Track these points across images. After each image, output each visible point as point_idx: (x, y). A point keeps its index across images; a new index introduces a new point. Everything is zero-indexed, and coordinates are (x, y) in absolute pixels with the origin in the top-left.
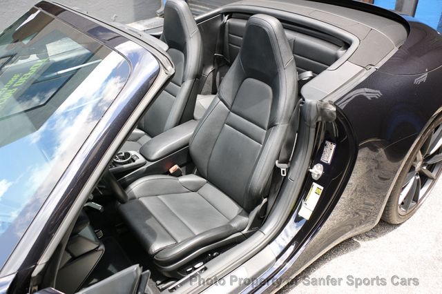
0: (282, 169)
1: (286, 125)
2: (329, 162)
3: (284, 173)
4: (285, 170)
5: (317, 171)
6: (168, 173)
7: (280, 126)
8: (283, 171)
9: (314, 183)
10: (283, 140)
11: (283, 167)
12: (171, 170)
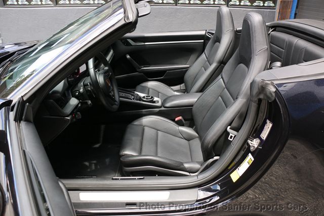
0: (231, 135)
1: (245, 100)
2: (264, 139)
3: (231, 138)
4: (233, 136)
5: (255, 143)
6: (174, 120)
7: (240, 99)
8: (232, 136)
9: (250, 154)
10: (239, 112)
11: (232, 133)
12: (176, 119)
